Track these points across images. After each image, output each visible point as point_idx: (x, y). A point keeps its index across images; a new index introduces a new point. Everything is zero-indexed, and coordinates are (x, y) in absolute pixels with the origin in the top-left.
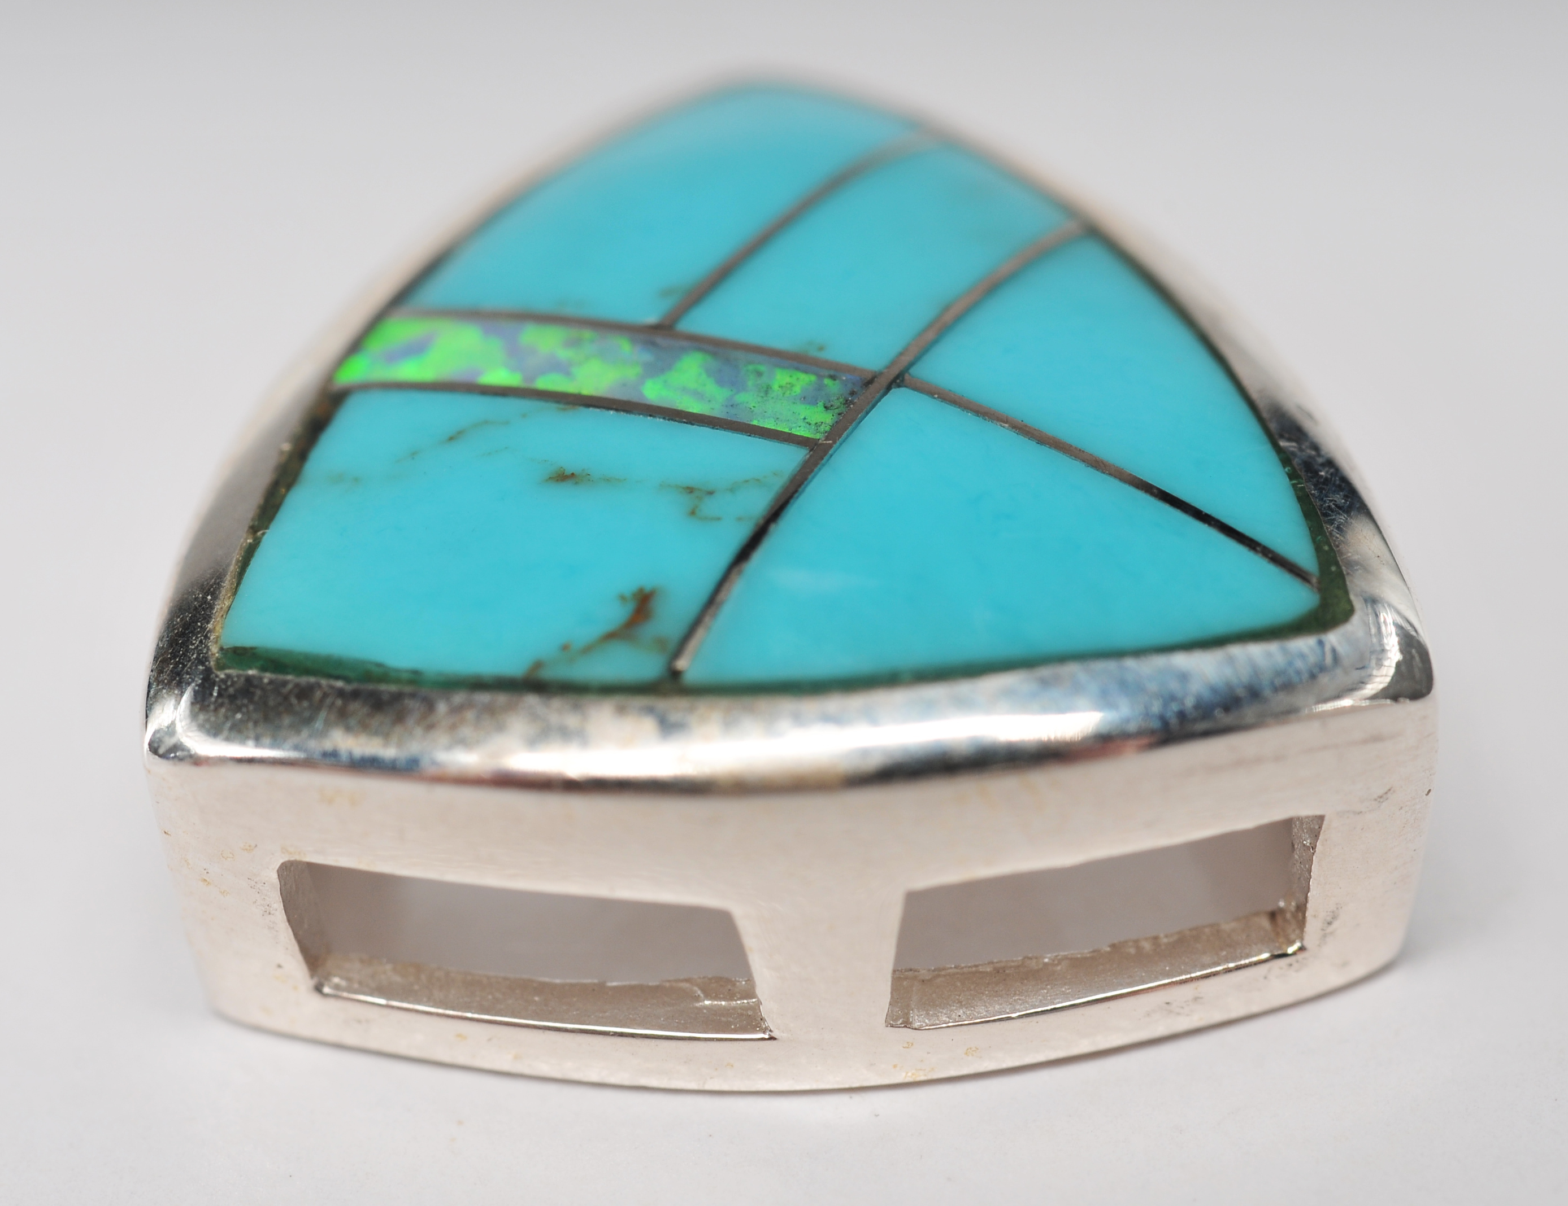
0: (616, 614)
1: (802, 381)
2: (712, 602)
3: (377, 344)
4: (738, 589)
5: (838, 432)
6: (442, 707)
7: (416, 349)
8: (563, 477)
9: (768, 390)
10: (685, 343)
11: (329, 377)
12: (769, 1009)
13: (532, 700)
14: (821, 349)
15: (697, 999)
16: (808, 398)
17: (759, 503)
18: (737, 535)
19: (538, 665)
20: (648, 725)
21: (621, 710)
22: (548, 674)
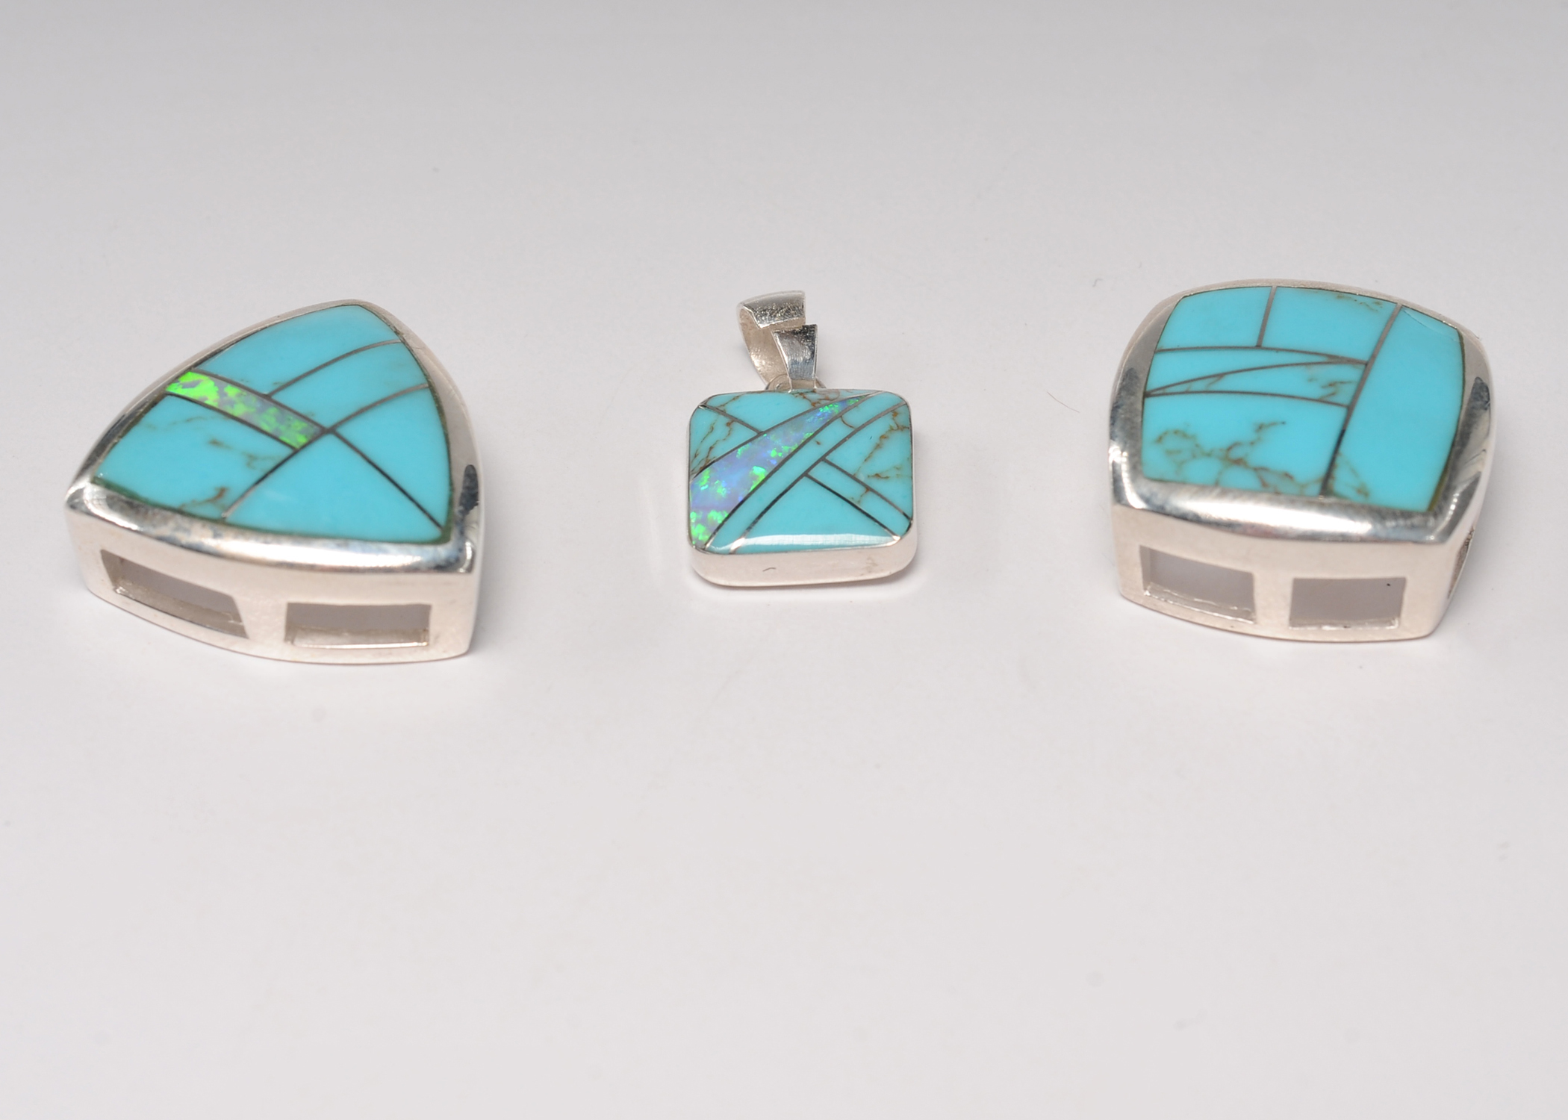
0: (211, 493)
1: (303, 425)
2: (243, 496)
3: (184, 379)
4: (252, 494)
5: (304, 447)
6: (150, 513)
7: (193, 385)
8: (215, 443)
9: (289, 426)
10: (272, 404)
11: (165, 386)
12: (248, 629)
13: (178, 517)
14: (313, 415)
15: (230, 619)
16: (301, 432)
17: (270, 465)
18: (258, 475)
19: (184, 505)
20: (210, 533)
21: (204, 526)
22: (187, 509)
